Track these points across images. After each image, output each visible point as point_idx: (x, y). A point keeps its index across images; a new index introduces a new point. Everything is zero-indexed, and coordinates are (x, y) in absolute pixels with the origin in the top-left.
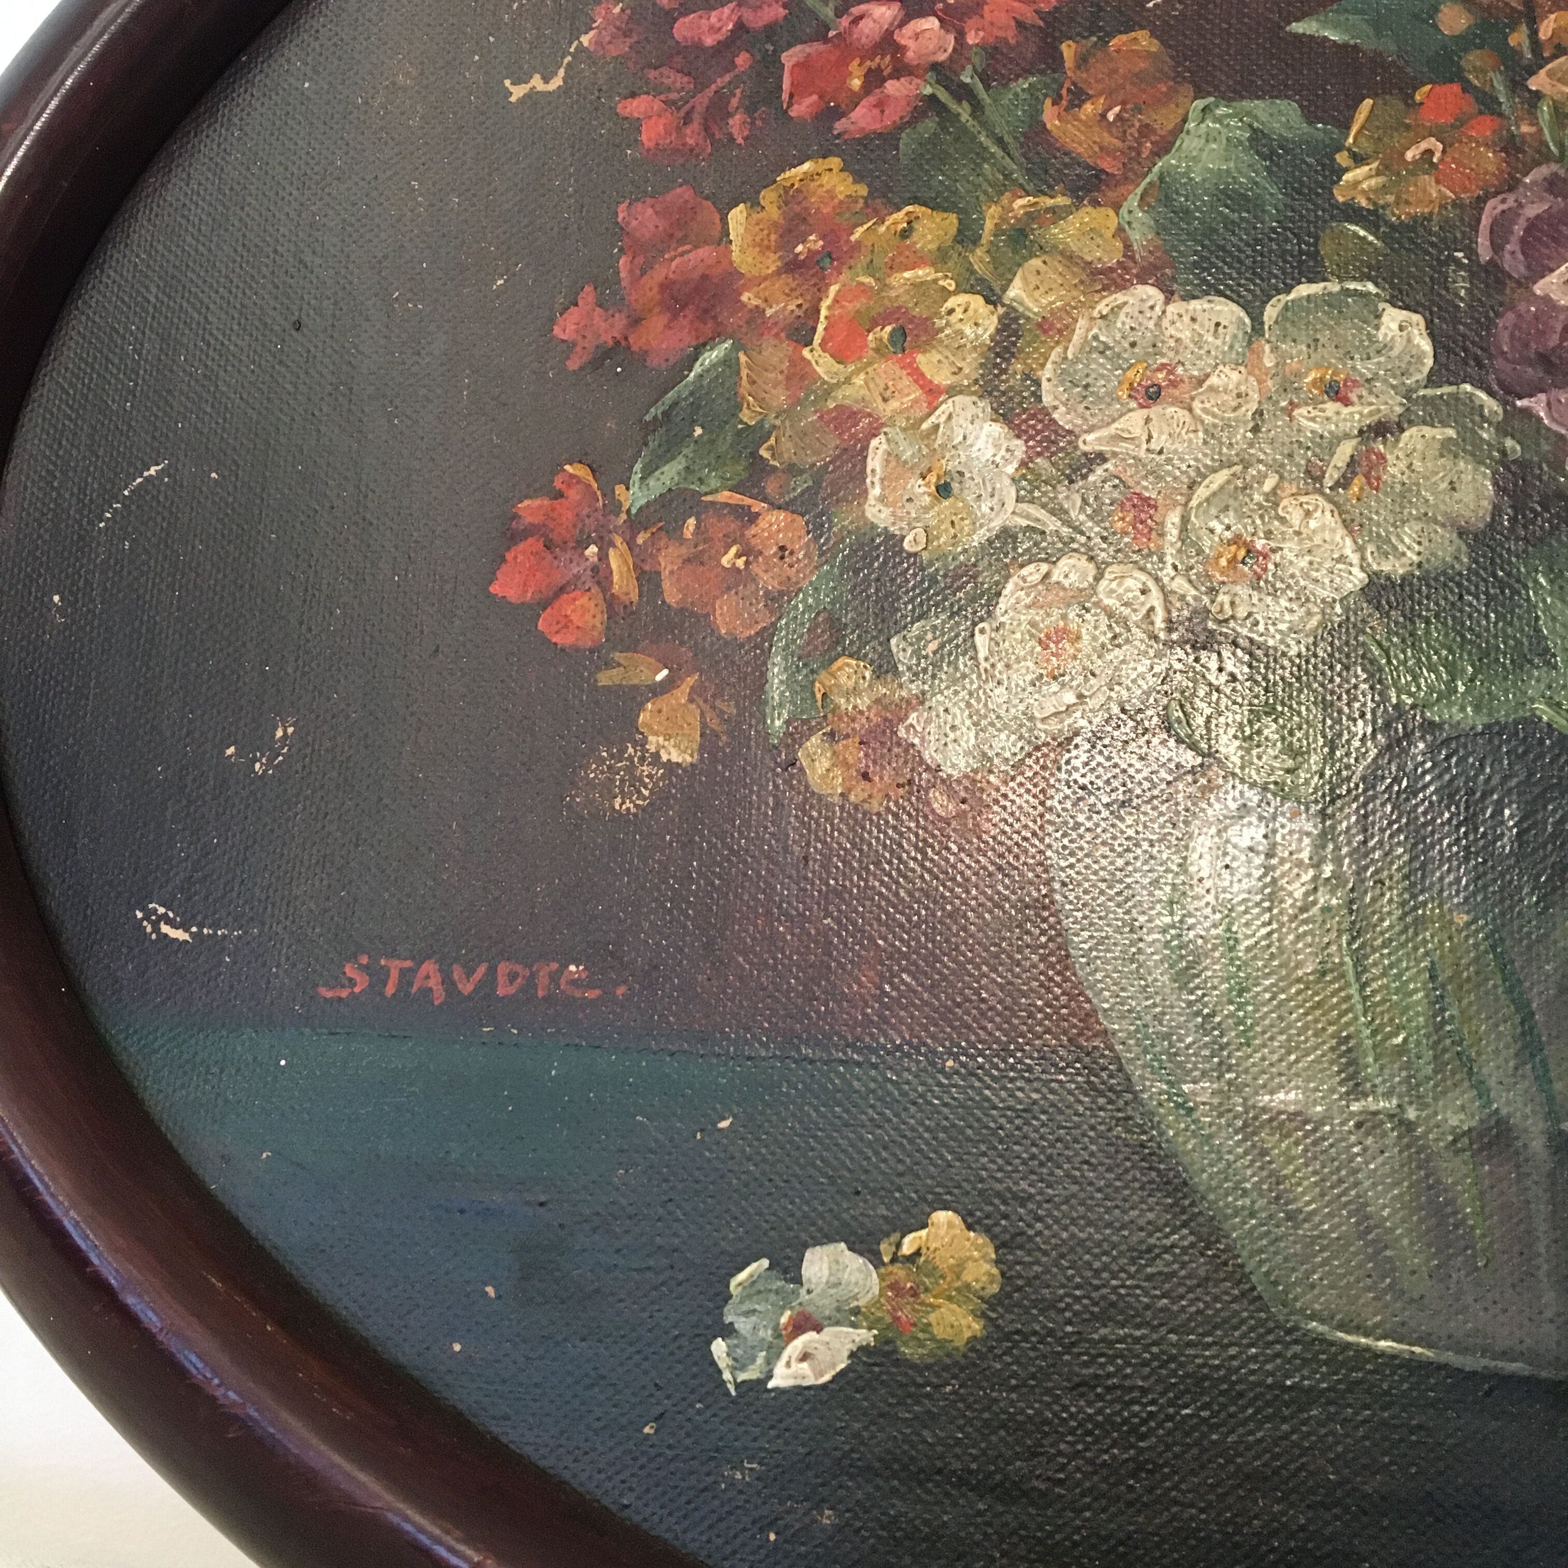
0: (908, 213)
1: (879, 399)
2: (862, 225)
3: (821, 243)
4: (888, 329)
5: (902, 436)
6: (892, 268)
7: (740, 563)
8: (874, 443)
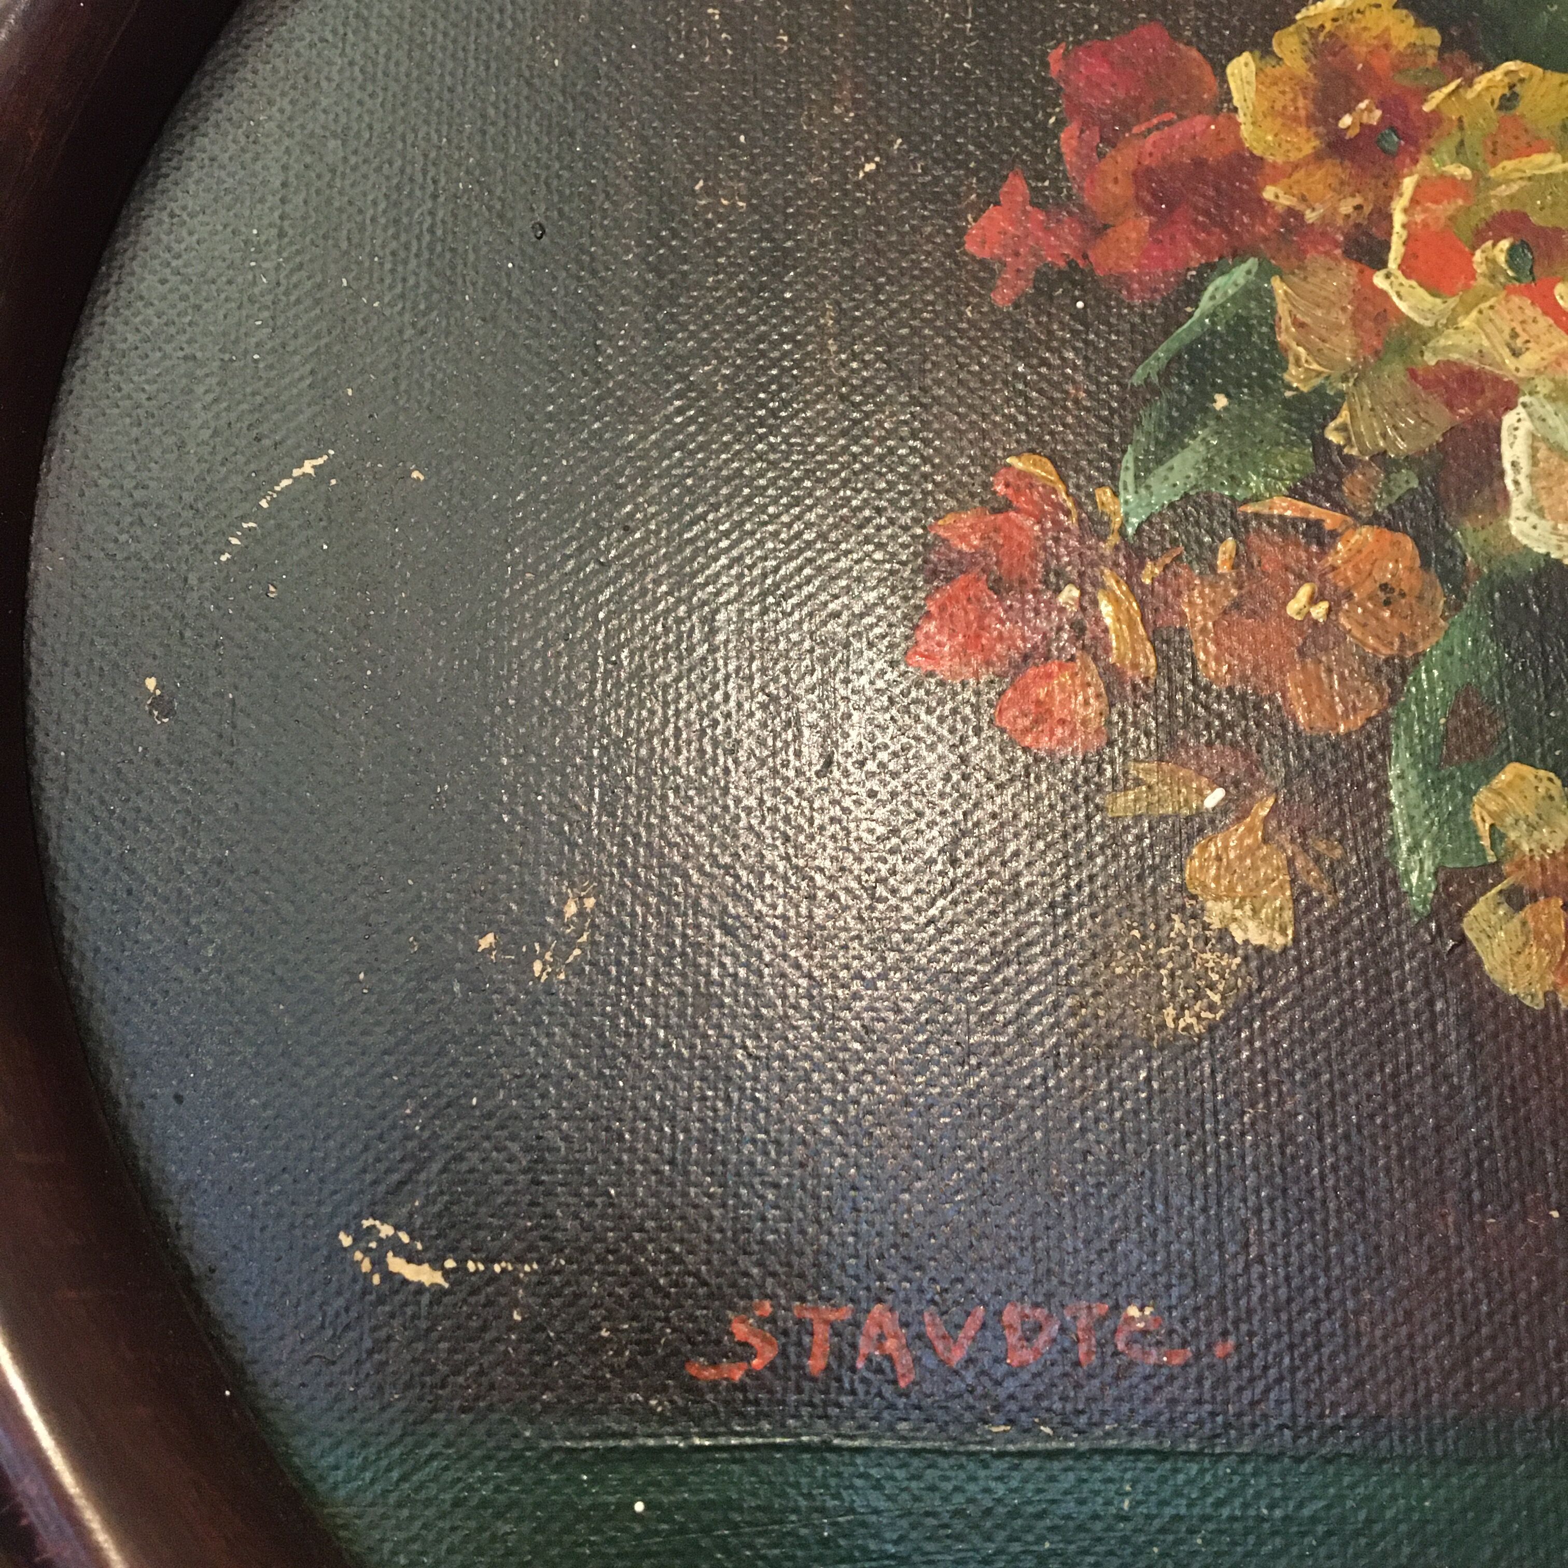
0: (1508, 73)
1: (1506, 352)
2: (1439, 87)
3: (1378, 113)
4: (1505, 244)
5: (1549, 408)
6: (1495, 154)
7: (1319, 611)
8: (1509, 419)
